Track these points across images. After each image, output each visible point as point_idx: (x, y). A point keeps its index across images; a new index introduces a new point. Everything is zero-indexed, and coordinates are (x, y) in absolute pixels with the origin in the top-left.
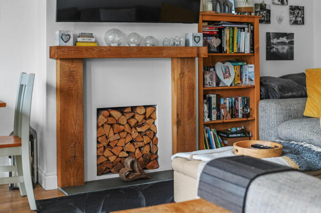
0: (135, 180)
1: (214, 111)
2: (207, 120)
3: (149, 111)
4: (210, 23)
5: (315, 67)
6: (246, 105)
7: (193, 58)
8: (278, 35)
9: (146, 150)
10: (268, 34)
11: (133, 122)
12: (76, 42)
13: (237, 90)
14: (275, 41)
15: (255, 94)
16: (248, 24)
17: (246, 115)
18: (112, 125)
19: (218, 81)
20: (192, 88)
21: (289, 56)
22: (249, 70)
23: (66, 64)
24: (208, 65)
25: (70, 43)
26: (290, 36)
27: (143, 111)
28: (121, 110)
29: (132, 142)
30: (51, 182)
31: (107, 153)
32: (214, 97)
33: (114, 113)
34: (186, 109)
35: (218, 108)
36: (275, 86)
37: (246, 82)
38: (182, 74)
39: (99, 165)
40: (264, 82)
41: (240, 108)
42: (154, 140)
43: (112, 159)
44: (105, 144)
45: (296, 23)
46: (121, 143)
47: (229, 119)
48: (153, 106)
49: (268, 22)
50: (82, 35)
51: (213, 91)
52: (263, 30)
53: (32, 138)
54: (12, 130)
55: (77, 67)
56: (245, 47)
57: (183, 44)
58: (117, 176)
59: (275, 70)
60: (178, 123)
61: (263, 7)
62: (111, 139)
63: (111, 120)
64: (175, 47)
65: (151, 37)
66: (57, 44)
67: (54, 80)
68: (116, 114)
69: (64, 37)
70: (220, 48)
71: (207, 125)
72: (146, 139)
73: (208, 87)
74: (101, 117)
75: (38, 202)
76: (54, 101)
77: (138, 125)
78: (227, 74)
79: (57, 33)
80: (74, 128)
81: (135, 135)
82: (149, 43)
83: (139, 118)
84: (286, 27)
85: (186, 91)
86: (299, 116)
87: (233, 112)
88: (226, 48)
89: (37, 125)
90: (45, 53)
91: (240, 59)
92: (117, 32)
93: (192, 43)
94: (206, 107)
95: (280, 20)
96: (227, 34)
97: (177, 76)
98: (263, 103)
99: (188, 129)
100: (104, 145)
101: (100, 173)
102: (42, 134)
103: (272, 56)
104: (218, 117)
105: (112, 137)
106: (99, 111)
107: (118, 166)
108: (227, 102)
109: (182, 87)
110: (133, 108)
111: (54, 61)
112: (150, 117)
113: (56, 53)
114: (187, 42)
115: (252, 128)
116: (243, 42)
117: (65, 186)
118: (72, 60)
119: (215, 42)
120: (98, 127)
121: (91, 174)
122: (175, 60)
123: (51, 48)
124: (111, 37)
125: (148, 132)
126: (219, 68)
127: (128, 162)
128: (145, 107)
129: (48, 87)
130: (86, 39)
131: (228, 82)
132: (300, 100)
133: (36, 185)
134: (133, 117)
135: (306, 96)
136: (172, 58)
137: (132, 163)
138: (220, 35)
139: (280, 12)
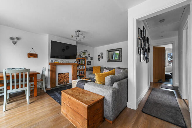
0: (65, 85)
3: (68, 74)
4: (78, 59)
5: (94, 66)
6: (84, 72)
7: (75, 65)
8: (89, 61)
11: (65, 75)
12: (54, 62)
13: (82, 70)
15: (85, 70)
16: (84, 59)
17: (84, 74)
19: (79, 69)
20: (75, 69)
21: (90, 65)
22: (84, 67)
24: (78, 66)
25: (53, 62)
26: (91, 62)
28: (63, 73)
30: (49, 87)
31: (60, 81)
34: (74, 73)
35: (79, 73)
36: (88, 69)
37: (84, 69)
38: (73, 67)
39: (59, 83)
40: (86, 69)
43: (61, 82)
45: (91, 59)
46: (63, 79)
47: (81, 75)
48: (68, 73)
49: (87, 59)
50: (55, 61)
51: (78, 70)
52: (86, 60)
53: (45, 79)
54: (41, 78)
55: (55, 66)
58: (62, 85)
59: (88, 67)
61: (86, 57)
63: (61, 75)
64: (72, 63)
65: (68, 61)
66: (50, 62)
67: (50, 69)
69: (52, 61)
70: (80, 63)
71: (77, 76)
72: (67, 78)
76: (50, 72)
78: (81, 67)
80: (53, 77)
81: (65, 78)
83: (66, 75)
86: (92, 74)
88: (81, 63)
89: (46, 77)
90: (48, 64)
91: (83, 65)
92: (62, 60)
94: (77, 73)
95: (89, 59)
98: (86, 72)
99: (74, 76)
100: (59, 79)
101: (59, 85)
102: (47, 78)
103: (88, 64)
105: (61, 78)
106: (59, 74)
108: (81, 72)
109: (73, 70)
110: (65, 73)
111: (50, 65)
114: (74, 62)
115: (85, 76)
116: (83, 62)
117: (52, 87)
118: (53, 65)
119: (79, 62)
120: (58, 77)
121: (57, 85)
123: (49, 63)
126: (80, 66)
127: (64, 82)
129: (49, 70)
130: (56, 61)
131: (81, 69)
133: (46, 88)
135: (93, 71)
136: (72, 65)
138: (80, 61)
139: (89, 58)
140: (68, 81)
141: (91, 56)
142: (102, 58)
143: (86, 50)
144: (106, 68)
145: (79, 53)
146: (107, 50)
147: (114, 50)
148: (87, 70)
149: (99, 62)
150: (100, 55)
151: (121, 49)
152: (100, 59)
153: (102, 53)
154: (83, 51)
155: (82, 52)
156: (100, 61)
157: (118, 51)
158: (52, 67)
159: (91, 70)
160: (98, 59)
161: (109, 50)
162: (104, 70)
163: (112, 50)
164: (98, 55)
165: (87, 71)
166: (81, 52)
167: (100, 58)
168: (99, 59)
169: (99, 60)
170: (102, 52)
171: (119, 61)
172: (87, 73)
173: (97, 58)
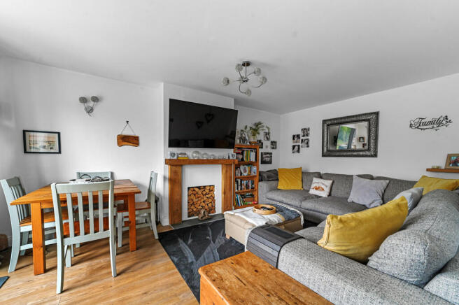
0: (206, 220)
1: (239, 187)
2: (236, 190)
3: (212, 188)
4: (239, 148)
5: (281, 167)
6: (253, 184)
7: (231, 165)
9: (210, 205)
10: (262, 153)
11: (204, 193)
12: (178, 157)
13: (248, 178)
14: (264, 156)
15: (256, 179)
16: (254, 149)
17: (253, 188)
18: (195, 195)
19: (241, 174)
20: (231, 177)
21: (270, 162)
22: (254, 168)
23: (174, 168)
24: (237, 167)
25: (175, 158)
26: (271, 154)
27: (209, 188)
28: (199, 188)
29: (204, 202)
30: (166, 222)
31: (192, 207)
32: (239, 181)
33: (195, 189)
34: (228, 187)
35: (241, 185)
36: (265, 175)
37: (253, 174)
38: (227, 171)
39: (189, 213)
40: (260, 174)
41: (250, 185)
42: (214, 201)
43: (195, 210)
45: (273, 148)
46: (199, 202)
47: (245, 190)
48: (213, 186)
49: (262, 148)
50: (181, 154)
51: (239, 178)
52: (261, 151)
53: (156, 201)
54: (146, 198)
55: (178, 169)
56: (253, 159)
57: (227, 158)
58: (197, 217)
59: (265, 168)
60: (225, 193)
61: (260, 141)
63: (194, 192)
64: (224, 159)
65: (213, 155)
66: (169, 158)
67: (168, 175)
68: (197, 189)
69: (173, 154)
70: (242, 159)
71: (236, 193)
72: (210, 200)
73: (237, 176)
74: (190, 191)
75: (159, 234)
76: (167, 184)
77: (206, 194)
79: (169, 153)
80: (177, 197)
81: (205, 198)
82: (212, 158)
83: (207, 191)
84: (269, 150)
85: (228, 179)
86: (276, 189)
87: (247, 186)
88: (245, 159)
89: (159, 194)
90: (163, 162)
91: (250, 164)
92: (197, 152)
93: (231, 158)
94: (236, 185)
95: (267, 147)
96: (245, 153)
97: (224, 171)
98: (260, 183)
99: (229, 196)
100: (191, 203)
101: (189, 216)
102: (162, 199)
103: (263, 162)
104: (241, 189)
105: (195, 200)
106: (189, 188)
107: (198, 213)
108: (244, 182)
109: (226, 177)
110: (204, 187)
111: (167, 166)
112: (212, 191)
113: (168, 162)
114: (229, 157)
115: (255, 193)
116: (252, 157)
117: (172, 224)
118: (176, 166)
119: (240, 157)
120: (188, 196)
121: (185, 217)
123: (166, 160)
124: (194, 155)
125: (211, 197)
126: (242, 168)
127: (202, 211)
128: (210, 186)
129: (165, 178)
130: (183, 156)
131: (245, 174)
132: (276, 182)
133: (158, 223)
134: (204, 191)
135: (278, 180)
136: (222, 164)
137: (204, 212)
138: (242, 154)
139: (267, 143)
140: (213, 209)
142: (307, 143)
143: (260, 123)
144: (320, 176)
145: (242, 131)
146: (324, 121)
147: (347, 120)
148: (262, 177)
149: (297, 154)
150: (298, 136)
151: (377, 114)
152: (299, 146)
153: (306, 131)
154: (250, 124)
155: (248, 129)
156: (298, 151)
157: (365, 120)
158: (172, 172)
159: (273, 176)
160: (294, 147)
161: (330, 120)
162: (315, 180)
163: (343, 120)
164: (294, 136)
165: (261, 180)
166: (246, 127)
167: (300, 144)
168: (296, 148)
169: (296, 149)
171: (368, 153)
172: (263, 187)
173: (291, 143)
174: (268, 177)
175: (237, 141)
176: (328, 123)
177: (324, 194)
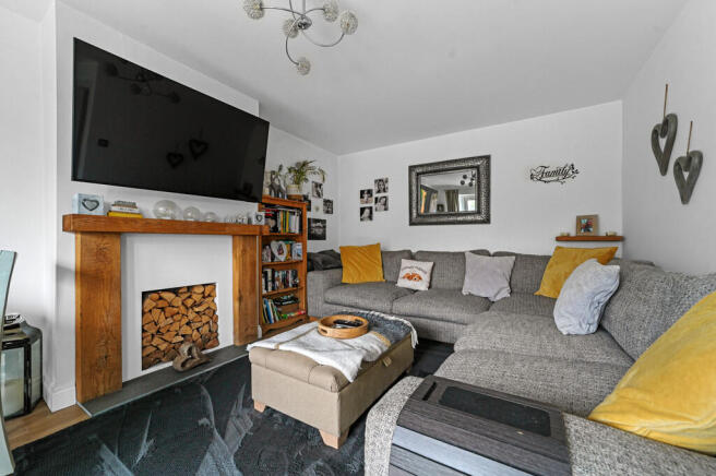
0: (194, 368)
1: (270, 283)
2: (264, 292)
3: (208, 290)
4: (267, 206)
6: (295, 277)
7: (254, 236)
8: (317, 221)
9: (205, 330)
11: (190, 302)
12: (108, 211)
13: (288, 265)
14: (313, 225)
15: (303, 268)
16: (298, 209)
17: (295, 285)
18: (163, 309)
19: (273, 257)
20: (253, 264)
21: (323, 237)
22: (298, 247)
23: (93, 241)
24: (266, 242)
25: (99, 212)
26: (324, 222)
27: (202, 289)
28: (175, 291)
29: (188, 324)
31: (156, 341)
32: (269, 271)
33: (166, 295)
34: (248, 286)
35: (273, 281)
36: (319, 259)
37: (295, 258)
38: (244, 251)
39: (145, 358)
40: (310, 257)
41: (290, 279)
42: (214, 318)
43: (163, 347)
44: (154, 331)
45: (327, 212)
46: (176, 326)
47: (282, 290)
48: (213, 285)
50: (118, 204)
51: (268, 266)
55: (110, 244)
56: (295, 228)
57: (245, 222)
58: (170, 364)
59: (314, 247)
60: (240, 299)
62: (162, 325)
63: (161, 304)
64: (237, 224)
65: (212, 213)
66: (76, 212)
67: (71, 260)
68: (169, 296)
69: (88, 203)
70: (275, 229)
71: (264, 296)
72: (205, 319)
73: (265, 263)
74: (148, 301)
77: (195, 305)
78: (280, 251)
79: (76, 197)
80: (105, 321)
81: (192, 315)
82: (209, 219)
83: (197, 298)
84: (321, 215)
85: (248, 268)
86: (338, 284)
87: (285, 281)
88: (280, 229)
90: (54, 223)
91: (290, 238)
93: (254, 222)
94: (263, 280)
95: (317, 209)
96: (281, 215)
97: (239, 253)
98: (311, 274)
99: (250, 304)
100: (152, 332)
101: (145, 367)
103: (313, 237)
104: (273, 289)
105: (163, 323)
106: (145, 295)
107: (172, 353)
108: (279, 275)
109: (244, 264)
110: (190, 288)
111: (71, 236)
112: (209, 296)
113: (71, 223)
114: (249, 220)
115: (300, 295)
116: (294, 224)
118: (103, 234)
120: (143, 313)
121: (133, 368)
122: (237, 238)
123: (64, 217)
124: (161, 209)
125: (207, 312)
126: (274, 245)
127: (185, 348)
128: (204, 285)
130: (126, 209)
131: (282, 258)
132: (338, 270)
134: (190, 297)
135: (341, 267)
136: (234, 236)
137: (190, 350)
138: (275, 217)
139: (317, 203)
140: (212, 337)
141: (326, 196)
142: (385, 204)
143: (305, 164)
144: (411, 256)
145: (273, 172)
146: (411, 168)
147: (446, 166)
148: (313, 263)
149: (368, 222)
150: (370, 192)
151: (488, 158)
152: (371, 208)
153: (382, 184)
154: (289, 162)
155: (285, 171)
156: (370, 218)
157: (472, 167)
159: (331, 262)
160: (362, 210)
161: (421, 166)
162: (405, 263)
163: (441, 167)
164: (362, 192)
165: (311, 269)
166: (281, 168)
167: (373, 205)
168: (367, 211)
169: (366, 214)
170: (383, 177)
171: (478, 218)
172: (316, 281)
173: (358, 204)
174: (324, 262)
175: (266, 191)
176: (417, 172)
177: (422, 286)
